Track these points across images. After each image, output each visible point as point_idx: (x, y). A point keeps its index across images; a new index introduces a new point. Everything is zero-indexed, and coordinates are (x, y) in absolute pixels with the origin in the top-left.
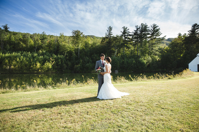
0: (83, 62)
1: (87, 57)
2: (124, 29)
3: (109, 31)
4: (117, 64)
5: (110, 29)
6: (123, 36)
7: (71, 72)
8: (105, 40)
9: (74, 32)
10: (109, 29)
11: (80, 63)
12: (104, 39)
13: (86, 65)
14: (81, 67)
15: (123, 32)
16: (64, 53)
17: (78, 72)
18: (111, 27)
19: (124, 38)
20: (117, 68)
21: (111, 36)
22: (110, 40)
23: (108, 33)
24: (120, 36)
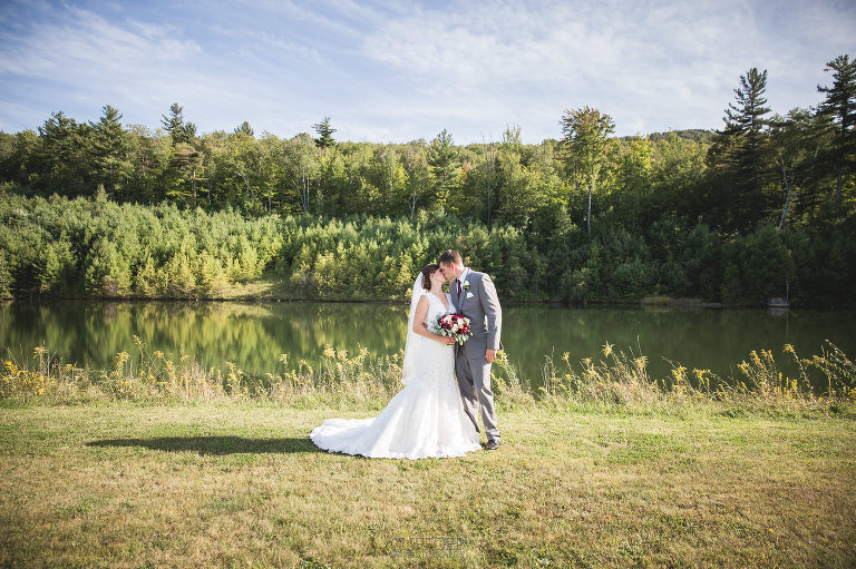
0: (602, 255)
1: (628, 230)
2: (836, 72)
3: (746, 96)
4: (780, 262)
5: (756, 81)
6: (831, 110)
7: (546, 302)
8: (727, 142)
9: (570, 120)
10: (747, 82)
11: (590, 262)
12: (722, 138)
13: (620, 269)
14: (593, 279)
15: (832, 87)
16: (522, 218)
17: (578, 304)
18: (760, 72)
19: (837, 119)
20: (785, 287)
21: (759, 117)
22: (754, 141)
23: (742, 107)
24: (814, 113)
